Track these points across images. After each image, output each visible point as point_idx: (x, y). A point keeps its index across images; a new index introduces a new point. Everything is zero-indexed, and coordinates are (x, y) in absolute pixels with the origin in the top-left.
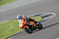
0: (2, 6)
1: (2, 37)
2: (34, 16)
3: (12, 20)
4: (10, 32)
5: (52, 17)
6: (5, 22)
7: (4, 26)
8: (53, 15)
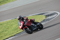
0: (6, 4)
1: (5, 35)
2: (38, 15)
3: (15, 19)
4: (14, 31)
5: (56, 16)
6: (8, 20)
7: (7, 25)
8: (57, 14)
